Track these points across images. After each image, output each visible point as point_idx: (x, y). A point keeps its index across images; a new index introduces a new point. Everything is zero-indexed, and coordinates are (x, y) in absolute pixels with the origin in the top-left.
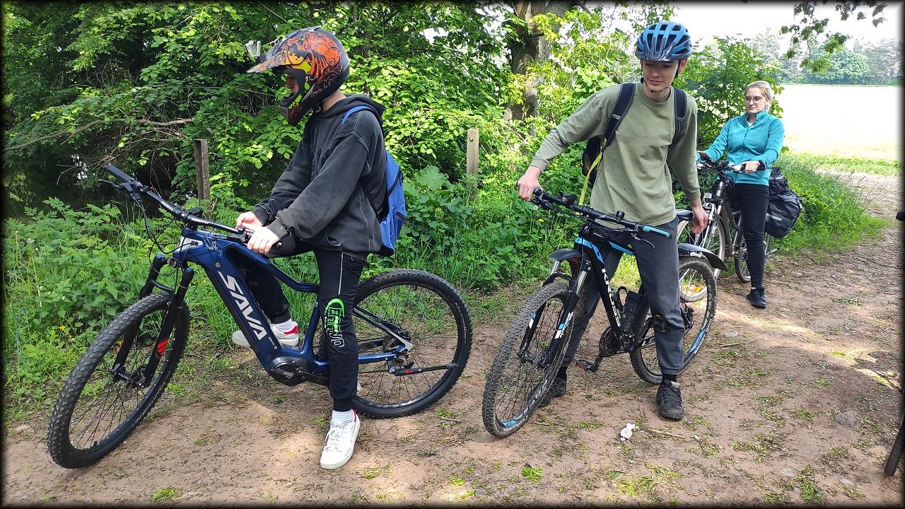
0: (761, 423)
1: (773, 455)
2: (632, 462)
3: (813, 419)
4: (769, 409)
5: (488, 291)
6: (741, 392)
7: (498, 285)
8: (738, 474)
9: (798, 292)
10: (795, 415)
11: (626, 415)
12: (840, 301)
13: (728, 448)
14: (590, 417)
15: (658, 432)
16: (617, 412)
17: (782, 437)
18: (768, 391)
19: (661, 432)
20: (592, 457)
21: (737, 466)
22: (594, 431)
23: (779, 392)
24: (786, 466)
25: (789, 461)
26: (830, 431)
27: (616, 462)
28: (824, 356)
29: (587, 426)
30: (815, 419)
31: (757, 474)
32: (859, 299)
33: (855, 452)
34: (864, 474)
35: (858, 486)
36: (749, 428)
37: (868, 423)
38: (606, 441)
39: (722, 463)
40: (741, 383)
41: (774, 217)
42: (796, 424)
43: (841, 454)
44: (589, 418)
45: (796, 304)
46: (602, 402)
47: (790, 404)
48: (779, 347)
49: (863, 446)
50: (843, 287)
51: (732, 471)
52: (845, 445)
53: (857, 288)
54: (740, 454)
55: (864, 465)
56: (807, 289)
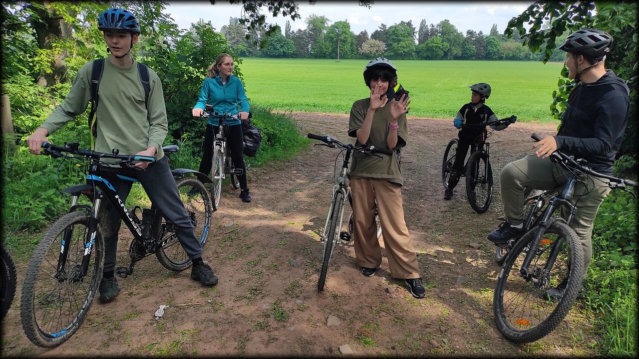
0: (249, 279)
1: (257, 298)
2: (164, 333)
3: (279, 268)
4: (254, 269)
5: (36, 229)
6: (237, 261)
7: (46, 222)
8: (236, 317)
9: (267, 190)
10: (269, 268)
11: (159, 300)
12: (290, 191)
13: (229, 302)
14: (131, 309)
15: (183, 305)
16: (152, 299)
17: (262, 285)
18: (253, 257)
19: (185, 305)
20: (134, 339)
21: (236, 313)
22: (135, 319)
23: (259, 256)
24: (265, 303)
25: (267, 299)
26: (289, 273)
27: (153, 337)
28: (283, 227)
29: (129, 317)
30: (280, 268)
31: (248, 313)
32: (300, 187)
33: (303, 282)
34: (308, 294)
35: (305, 302)
36: (242, 285)
37: (308, 262)
38: (144, 324)
39: (226, 313)
40: (237, 256)
41: (248, 144)
42: (269, 274)
43: (295, 285)
44: (130, 311)
45: (267, 197)
46: (141, 295)
47: (265, 262)
48: (258, 227)
49: (306, 277)
50: (292, 182)
51: (233, 317)
52: (297, 279)
53: (299, 181)
54: (238, 304)
55: (307, 288)
56: (272, 186)
